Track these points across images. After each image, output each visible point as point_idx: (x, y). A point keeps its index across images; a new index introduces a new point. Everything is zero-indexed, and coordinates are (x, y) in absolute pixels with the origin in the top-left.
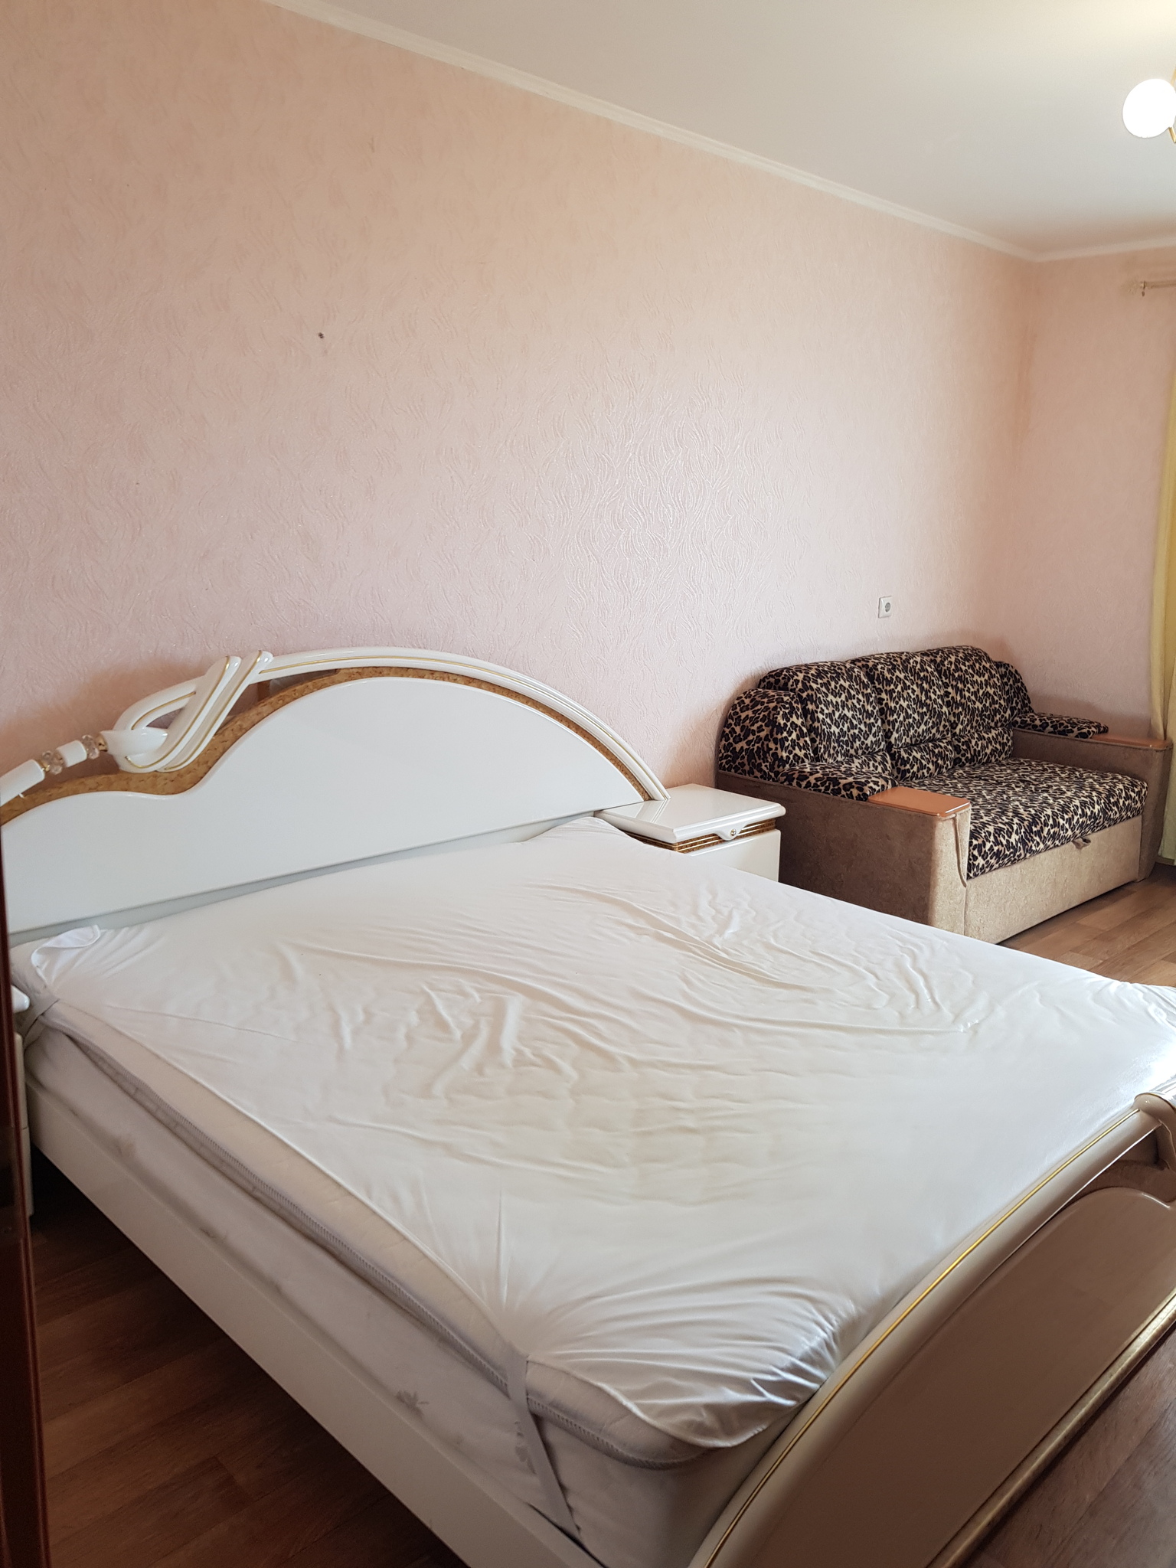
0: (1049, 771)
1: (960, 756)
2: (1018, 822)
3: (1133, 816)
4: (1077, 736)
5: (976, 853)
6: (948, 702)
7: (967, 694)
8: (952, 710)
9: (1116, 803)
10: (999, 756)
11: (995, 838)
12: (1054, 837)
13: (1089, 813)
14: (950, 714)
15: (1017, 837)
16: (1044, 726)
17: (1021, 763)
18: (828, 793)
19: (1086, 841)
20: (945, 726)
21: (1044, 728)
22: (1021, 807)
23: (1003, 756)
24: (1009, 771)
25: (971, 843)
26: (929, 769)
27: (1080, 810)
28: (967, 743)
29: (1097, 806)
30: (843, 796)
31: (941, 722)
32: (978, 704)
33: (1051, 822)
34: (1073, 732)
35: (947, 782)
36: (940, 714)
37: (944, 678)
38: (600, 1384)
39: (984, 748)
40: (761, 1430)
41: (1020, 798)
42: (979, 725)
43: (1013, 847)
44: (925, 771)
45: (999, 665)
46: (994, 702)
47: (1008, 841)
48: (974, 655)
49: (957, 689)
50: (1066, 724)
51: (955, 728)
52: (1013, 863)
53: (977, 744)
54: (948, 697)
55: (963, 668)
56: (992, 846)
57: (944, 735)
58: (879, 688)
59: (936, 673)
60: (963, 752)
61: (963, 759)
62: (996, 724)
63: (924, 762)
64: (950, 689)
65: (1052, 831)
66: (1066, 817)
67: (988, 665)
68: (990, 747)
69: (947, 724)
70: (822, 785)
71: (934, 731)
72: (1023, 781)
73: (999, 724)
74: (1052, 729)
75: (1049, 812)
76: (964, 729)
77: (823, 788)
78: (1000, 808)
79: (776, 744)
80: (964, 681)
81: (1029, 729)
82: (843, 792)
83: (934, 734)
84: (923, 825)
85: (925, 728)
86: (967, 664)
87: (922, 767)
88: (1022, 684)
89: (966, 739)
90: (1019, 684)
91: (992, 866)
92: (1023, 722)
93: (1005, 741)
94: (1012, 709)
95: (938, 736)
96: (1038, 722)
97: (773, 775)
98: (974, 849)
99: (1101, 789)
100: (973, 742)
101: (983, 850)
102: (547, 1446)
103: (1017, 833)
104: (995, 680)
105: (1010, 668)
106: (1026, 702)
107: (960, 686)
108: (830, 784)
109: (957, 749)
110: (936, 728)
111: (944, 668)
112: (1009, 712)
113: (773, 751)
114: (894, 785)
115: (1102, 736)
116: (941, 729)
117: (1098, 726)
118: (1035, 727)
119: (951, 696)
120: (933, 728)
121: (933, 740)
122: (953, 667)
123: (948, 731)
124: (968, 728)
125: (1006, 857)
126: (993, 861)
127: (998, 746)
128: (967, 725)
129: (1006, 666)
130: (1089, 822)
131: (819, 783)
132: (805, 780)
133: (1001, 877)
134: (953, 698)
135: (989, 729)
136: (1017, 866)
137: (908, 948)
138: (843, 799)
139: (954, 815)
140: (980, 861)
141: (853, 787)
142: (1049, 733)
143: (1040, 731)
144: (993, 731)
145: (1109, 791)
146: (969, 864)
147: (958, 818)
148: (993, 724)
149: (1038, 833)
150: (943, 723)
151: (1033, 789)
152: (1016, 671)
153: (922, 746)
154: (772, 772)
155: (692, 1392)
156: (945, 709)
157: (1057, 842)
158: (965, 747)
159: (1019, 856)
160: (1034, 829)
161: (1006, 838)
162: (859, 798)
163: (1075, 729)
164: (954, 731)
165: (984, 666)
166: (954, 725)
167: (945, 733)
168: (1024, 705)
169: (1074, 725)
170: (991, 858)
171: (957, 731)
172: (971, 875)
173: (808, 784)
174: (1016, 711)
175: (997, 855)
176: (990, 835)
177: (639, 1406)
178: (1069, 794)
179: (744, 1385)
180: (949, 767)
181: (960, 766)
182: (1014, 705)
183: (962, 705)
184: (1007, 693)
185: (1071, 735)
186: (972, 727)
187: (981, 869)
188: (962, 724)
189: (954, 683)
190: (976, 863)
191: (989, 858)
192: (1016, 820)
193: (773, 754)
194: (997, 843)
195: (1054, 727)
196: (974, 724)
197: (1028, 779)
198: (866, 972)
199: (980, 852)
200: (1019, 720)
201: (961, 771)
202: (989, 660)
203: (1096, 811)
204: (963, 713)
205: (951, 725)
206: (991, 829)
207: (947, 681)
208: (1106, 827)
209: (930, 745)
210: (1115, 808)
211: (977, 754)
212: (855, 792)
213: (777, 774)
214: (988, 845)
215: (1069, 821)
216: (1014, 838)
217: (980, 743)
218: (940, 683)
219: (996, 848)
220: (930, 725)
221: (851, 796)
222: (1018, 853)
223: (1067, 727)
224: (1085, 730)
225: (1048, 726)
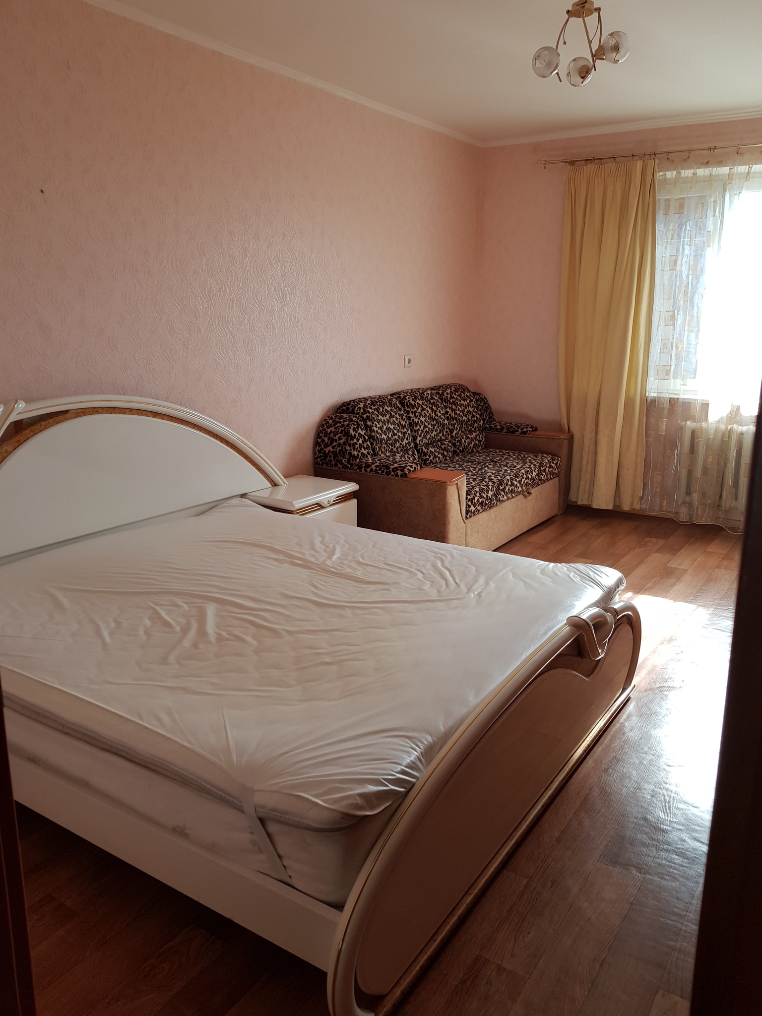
0: (507, 455)
1: (456, 449)
2: (492, 484)
3: (554, 477)
4: (520, 434)
5: (470, 503)
6: (448, 417)
7: (458, 412)
8: (450, 422)
9: (544, 471)
10: (478, 448)
11: (480, 494)
12: (512, 492)
13: (530, 477)
14: (449, 424)
15: (492, 493)
16: (502, 429)
17: (491, 451)
18: (384, 475)
19: (530, 493)
20: (447, 432)
21: (502, 430)
22: (492, 476)
23: (480, 448)
24: (484, 456)
25: (467, 498)
26: (439, 458)
27: (525, 475)
28: (460, 441)
29: (534, 473)
30: (393, 475)
31: (444, 429)
32: (464, 418)
33: (510, 483)
34: (518, 431)
35: (450, 465)
36: (444, 425)
37: (444, 403)
38: (298, 793)
39: (469, 444)
40: (388, 804)
41: (492, 471)
42: (466, 430)
43: (490, 499)
44: (437, 459)
45: (475, 394)
46: (473, 416)
47: (487, 495)
48: (460, 389)
49: (452, 409)
50: (514, 427)
51: (452, 433)
52: (490, 508)
53: (465, 442)
54: (447, 414)
55: (455, 396)
56: (478, 499)
57: (447, 437)
58: (408, 411)
59: (439, 400)
60: (458, 447)
61: (458, 451)
62: (475, 429)
63: (436, 454)
64: (448, 410)
65: (510, 488)
66: (518, 480)
67: (468, 394)
68: (473, 443)
69: (448, 430)
70: (380, 470)
71: (441, 435)
72: (492, 461)
73: (477, 429)
74: (506, 430)
75: (508, 477)
76: (458, 432)
77: (380, 472)
78: (482, 477)
79: (350, 447)
80: (456, 405)
81: (494, 431)
82: (392, 473)
83: (441, 437)
84: (439, 489)
85: (436, 433)
86: (457, 394)
87: (435, 457)
88: (488, 405)
89: (459, 439)
90: (487, 405)
91: (479, 511)
92: (490, 427)
93: (481, 439)
94: (484, 420)
95: (443, 438)
96: (498, 427)
97: (349, 466)
98: (469, 501)
99: (536, 463)
100: (463, 440)
101: (474, 501)
102: (269, 835)
103: (491, 491)
104: (473, 403)
105: (481, 396)
106: (491, 415)
107: (454, 407)
108: (384, 469)
109: (454, 445)
110: (442, 433)
111: (444, 397)
112: (482, 422)
113: (349, 451)
114: (421, 467)
115: (534, 433)
116: (445, 433)
117: (532, 427)
118: (497, 429)
119: (449, 413)
120: (440, 433)
121: (440, 440)
122: (449, 396)
123: (448, 434)
124: (460, 432)
125: (487, 505)
126: (479, 508)
127: (477, 442)
128: (459, 430)
129: (479, 394)
130: (530, 482)
131: (378, 469)
132: (369, 467)
133: (484, 518)
134: (450, 414)
135: (471, 432)
136: (493, 510)
137: (439, 557)
138: (392, 477)
139: (457, 482)
140: (472, 508)
141: (398, 470)
142: (505, 432)
143: (500, 432)
144: (474, 434)
145: (540, 464)
146: (466, 510)
147: (459, 483)
148: (473, 429)
149: (503, 490)
150: (445, 430)
151: (498, 465)
152: (484, 397)
153: (434, 444)
154: (349, 464)
155: (350, 789)
156: (446, 422)
157: (513, 495)
158: (459, 444)
159: (493, 504)
160: (501, 488)
161: (486, 494)
162: (402, 476)
163: (519, 430)
164: (452, 434)
165: (466, 395)
166: (452, 431)
167: (447, 436)
168: (490, 417)
169: (519, 427)
170: (478, 506)
171: (454, 434)
172: (468, 516)
173: (372, 470)
174: (486, 421)
175: (482, 504)
176: (477, 493)
177: (322, 800)
178: (518, 467)
179: (378, 782)
180: (451, 456)
181: (457, 455)
182: (485, 417)
183: (456, 418)
184: (480, 410)
185: (518, 433)
186: (462, 432)
187: (473, 513)
188: (456, 430)
189: (450, 406)
190: (470, 509)
191: (477, 506)
192: (490, 483)
193: (349, 453)
194: (481, 497)
195: (508, 429)
196: (463, 430)
197: (495, 460)
198: (417, 572)
199: (472, 503)
200: (488, 426)
201: (458, 458)
202: (469, 391)
203: (534, 475)
204: (457, 423)
205: (450, 431)
206: (477, 489)
207: (446, 405)
208: (539, 485)
209: (439, 443)
210: (544, 473)
211: (465, 447)
212: (399, 473)
213: (352, 465)
214: (476, 499)
215: (520, 482)
216: (490, 493)
217: (467, 441)
218: (443, 406)
219: (480, 500)
220: (439, 431)
221: (397, 475)
222: (493, 502)
223: (515, 428)
224: (525, 430)
225: (504, 428)
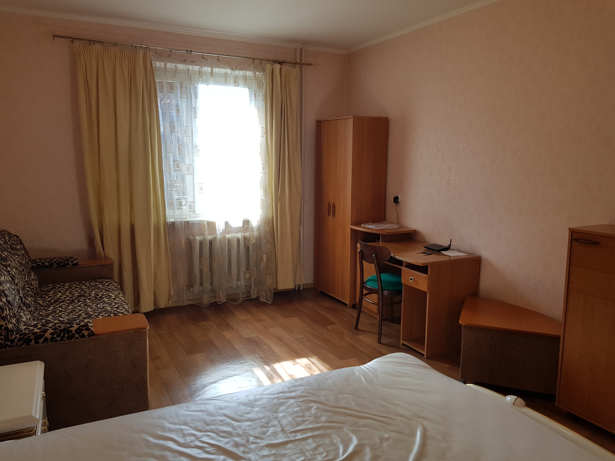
4: (72, 266)
14: (22, 270)
16: (51, 265)
18: (65, 340)
21: (52, 266)
30: (77, 338)
34: (69, 264)
62: (30, 270)
70: (58, 336)
74: (57, 266)
77: (59, 339)
79: (5, 321)
81: (43, 268)
82: (77, 336)
96: (47, 264)
97: (9, 343)
108: (64, 334)
113: (5, 326)
118: (46, 266)
122: (11, 243)
131: (55, 336)
132: (43, 337)
134: (19, 260)
138: (77, 340)
141: (83, 330)
142: (56, 267)
143: (50, 268)
144: (32, 274)
154: (8, 341)
162: (89, 335)
163: (70, 263)
169: (67, 261)
173: (46, 339)
185: (68, 266)
193: (5, 328)
195: (58, 264)
196: (27, 273)
212: (86, 333)
213: (12, 341)
221: (83, 336)
223: (64, 262)
224: (75, 262)
225: (54, 264)
